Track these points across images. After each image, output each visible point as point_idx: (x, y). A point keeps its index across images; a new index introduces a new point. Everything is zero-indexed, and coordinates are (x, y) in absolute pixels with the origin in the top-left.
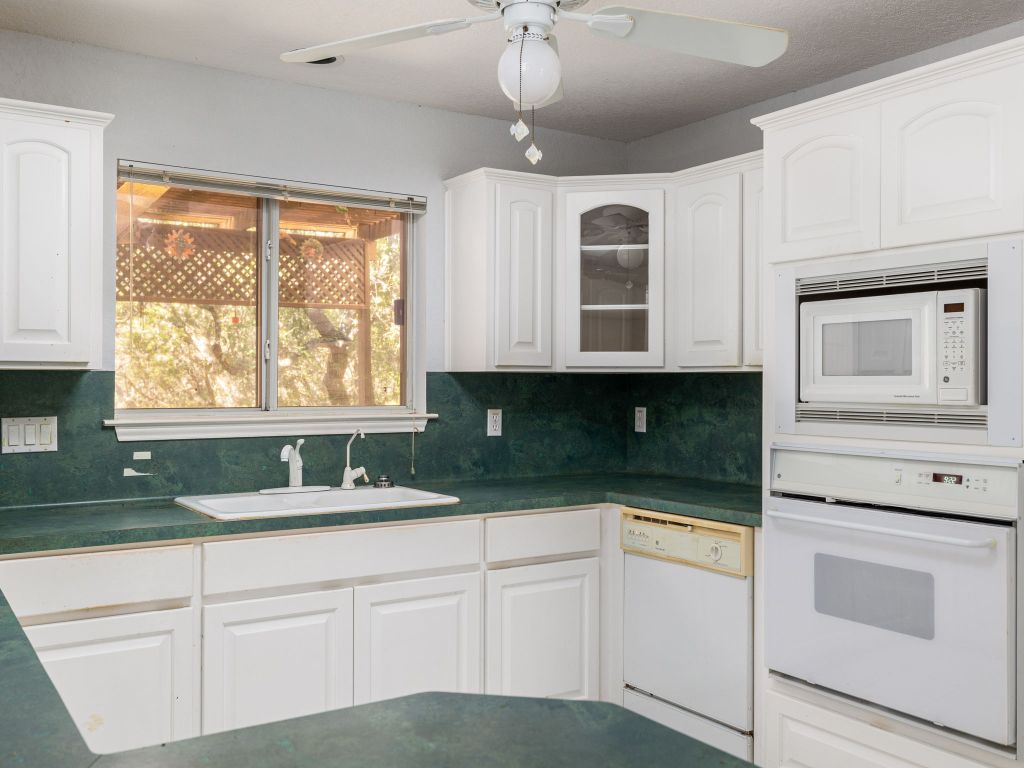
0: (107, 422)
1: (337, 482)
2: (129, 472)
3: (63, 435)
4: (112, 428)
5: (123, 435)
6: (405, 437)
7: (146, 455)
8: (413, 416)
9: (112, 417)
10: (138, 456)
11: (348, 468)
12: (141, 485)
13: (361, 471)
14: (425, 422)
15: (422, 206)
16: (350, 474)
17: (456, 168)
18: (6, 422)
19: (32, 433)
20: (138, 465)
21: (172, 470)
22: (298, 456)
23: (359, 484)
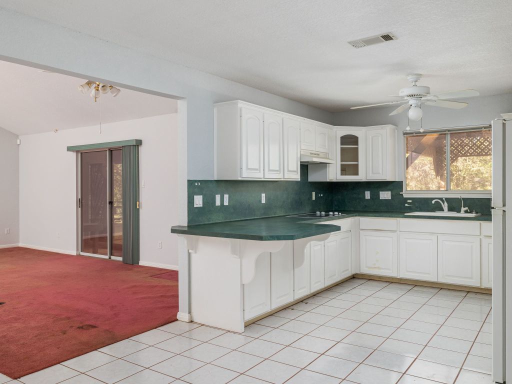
0: (401, 193)
1: (459, 211)
2: (406, 205)
3: (392, 196)
5: (405, 196)
7: (411, 201)
10: (408, 201)
11: (462, 208)
13: (467, 208)
16: (463, 209)
18: (380, 192)
19: (385, 195)
20: (409, 203)
21: (417, 205)
22: (446, 203)
23: (466, 212)
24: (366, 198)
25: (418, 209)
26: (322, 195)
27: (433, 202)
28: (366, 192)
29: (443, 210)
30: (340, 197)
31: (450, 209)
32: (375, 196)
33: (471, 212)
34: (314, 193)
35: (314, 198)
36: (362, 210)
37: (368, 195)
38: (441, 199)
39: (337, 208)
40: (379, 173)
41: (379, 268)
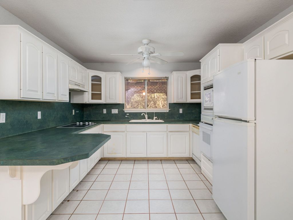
1: (153, 119)
2: (126, 116)
3: (118, 111)
4: (124, 111)
6: (165, 113)
7: (128, 114)
8: (167, 110)
9: (124, 109)
10: (127, 114)
12: (128, 118)
14: (168, 111)
15: (168, 78)
16: (155, 118)
17: (172, 71)
18: (112, 110)
19: (115, 111)
20: (127, 115)
21: (132, 116)
22: (147, 115)
23: (156, 119)
24: (104, 113)
25: (132, 118)
26: (78, 112)
27: (142, 115)
28: (104, 110)
29: (145, 118)
30: (88, 112)
31: (149, 118)
32: (109, 112)
33: (158, 119)
34: (73, 111)
35: (74, 114)
36: (101, 120)
37: (105, 111)
38: (145, 113)
39: (86, 119)
40: (113, 99)
41: (115, 153)
